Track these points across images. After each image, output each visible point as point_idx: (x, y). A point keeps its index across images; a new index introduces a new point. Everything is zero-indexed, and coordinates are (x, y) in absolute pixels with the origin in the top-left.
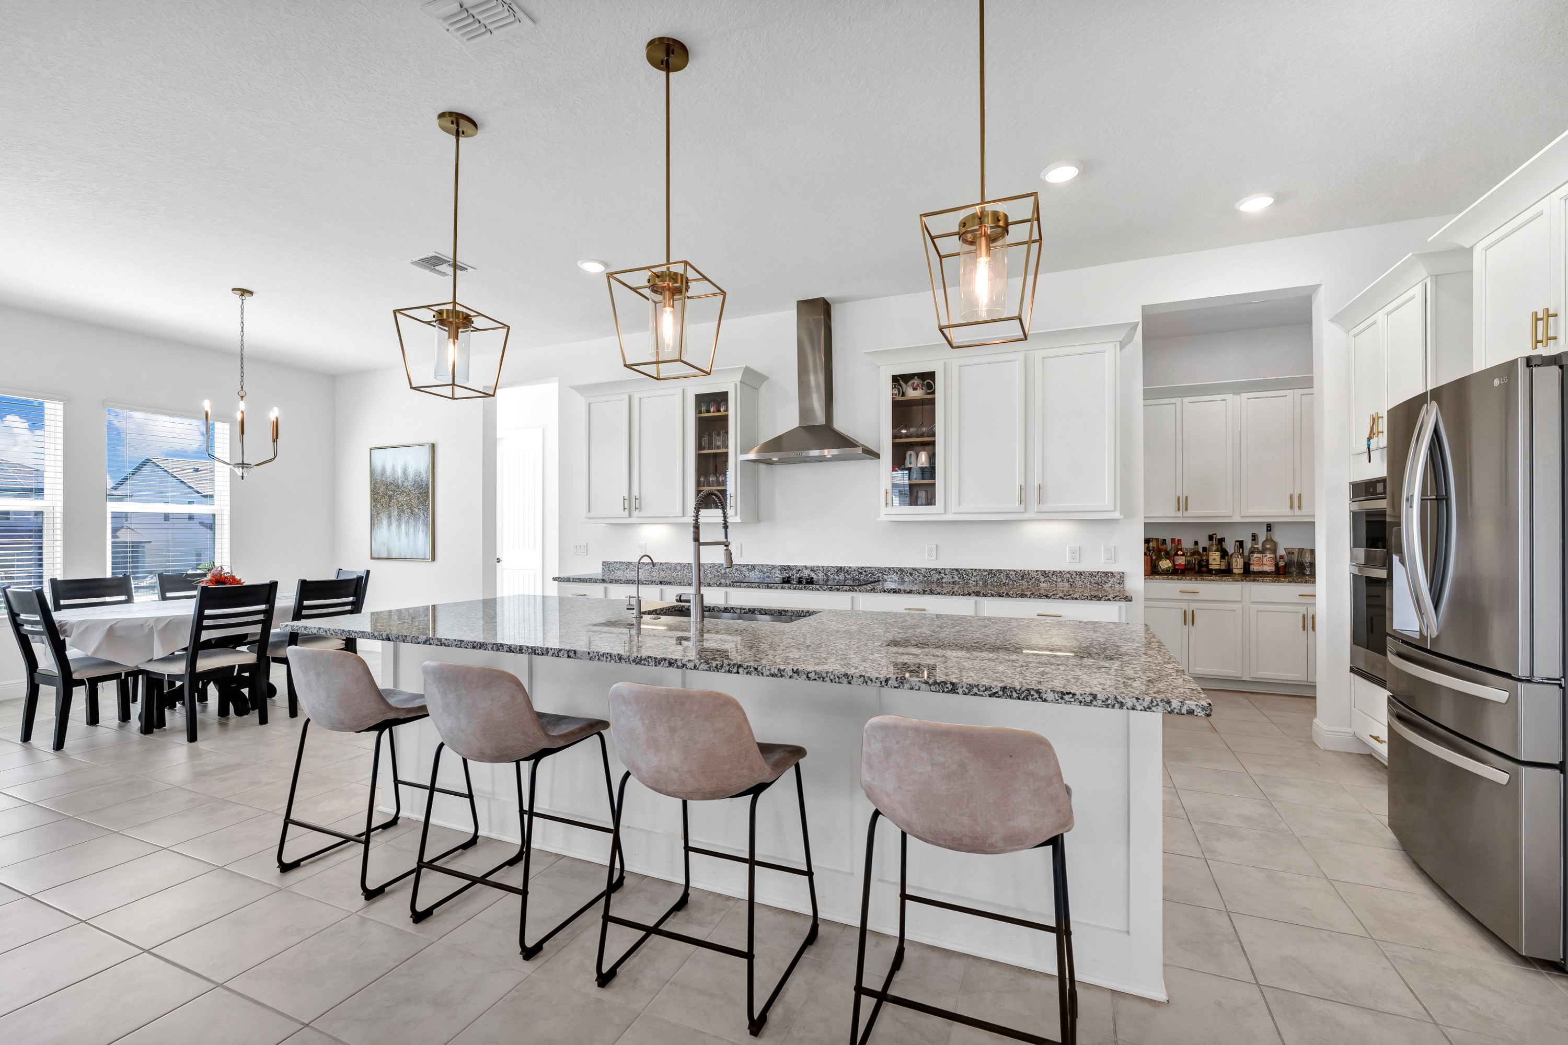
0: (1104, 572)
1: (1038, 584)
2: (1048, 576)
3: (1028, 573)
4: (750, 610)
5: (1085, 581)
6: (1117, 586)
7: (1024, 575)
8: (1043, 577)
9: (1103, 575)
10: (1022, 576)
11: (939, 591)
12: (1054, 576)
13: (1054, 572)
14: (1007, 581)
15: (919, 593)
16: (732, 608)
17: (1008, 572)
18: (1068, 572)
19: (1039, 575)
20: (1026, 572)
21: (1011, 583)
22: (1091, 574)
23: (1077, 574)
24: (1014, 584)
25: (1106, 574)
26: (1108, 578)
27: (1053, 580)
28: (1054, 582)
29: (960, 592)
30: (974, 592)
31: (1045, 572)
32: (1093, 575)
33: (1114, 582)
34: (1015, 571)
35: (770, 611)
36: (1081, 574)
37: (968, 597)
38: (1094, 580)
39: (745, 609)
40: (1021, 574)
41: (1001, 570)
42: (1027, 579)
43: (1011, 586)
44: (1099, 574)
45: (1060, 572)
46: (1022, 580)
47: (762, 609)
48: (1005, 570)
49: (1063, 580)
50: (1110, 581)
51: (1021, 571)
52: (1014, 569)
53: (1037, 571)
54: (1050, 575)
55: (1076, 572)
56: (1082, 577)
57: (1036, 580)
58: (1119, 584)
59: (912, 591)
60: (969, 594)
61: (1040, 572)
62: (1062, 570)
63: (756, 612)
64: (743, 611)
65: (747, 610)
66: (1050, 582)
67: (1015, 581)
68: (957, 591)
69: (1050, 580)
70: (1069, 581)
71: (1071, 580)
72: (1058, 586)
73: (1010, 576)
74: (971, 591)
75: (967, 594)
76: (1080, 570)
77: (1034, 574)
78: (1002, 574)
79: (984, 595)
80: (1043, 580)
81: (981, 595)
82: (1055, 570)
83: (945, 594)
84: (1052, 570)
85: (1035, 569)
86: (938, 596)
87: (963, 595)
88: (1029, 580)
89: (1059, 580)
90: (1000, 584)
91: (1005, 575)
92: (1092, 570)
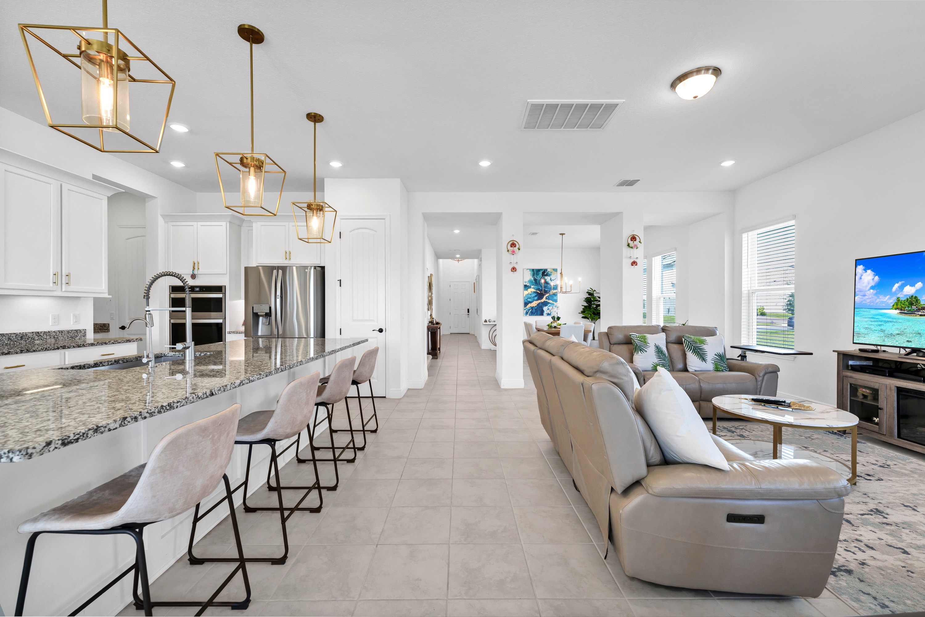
0: (76, 330)
1: (33, 342)
2: (41, 336)
3: (26, 334)
4: (115, 361)
5: (65, 337)
6: (83, 338)
7: (23, 336)
8: (37, 336)
9: (75, 332)
10: (21, 337)
11: (35, 349)
12: (45, 335)
13: (45, 332)
14: (9, 342)
15: (17, 353)
16: (101, 363)
17: (10, 335)
18: (54, 332)
19: (34, 335)
20: (24, 334)
21: (12, 343)
22: (68, 332)
23: (59, 333)
24: (15, 344)
25: (76, 331)
26: (78, 333)
27: (44, 338)
28: (45, 339)
29: (51, 347)
30: (61, 347)
31: (38, 332)
32: (69, 332)
33: (81, 335)
34: (15, 334)
35: (130, 359)
36: (61, 332)
37: (57, 351)
38: (70, 335)
39: (111, 361)
40: (20, 336)
41: (3, 334)
42: (25, 339)
43: (12, 346)
44: (73, 331)
45: (49, 332)
46: (21, 340)
47: (125, 359)
48: (7, 334)
49: (51, 337)
50: (79, 335)
51: (20, 333)
52: (14, 332)
53: (32, 332)
54: (42, 335)
55: (59, 331)
56: (63, 334)
57: (31, 339)
58: (84, 336)
59: (10, 352)
60: (58, 348)
61: (34, 333)
62: (50, 330)
63: (120, 362)
64: (110, 363)
65: (114, 362)
66: (41, 339)
67: (16, 341)
68: (49, 347)
69: (42, 338)
70: (54, 338)
71: (56, 337)
72: (48, 341)
73: (11, 338)
74: (59, 346)
75: (57, 348)
76: (61, 330)
77: (30, 335)
78: (4, 337)
79: (69, 348)
80: (37, 338)
81: (67, 347)
82: (45, 331)
83: (39, 351)
84: (43, 331)
85: (31, 331)
86: (34, 353)
87: (54, 350)
88: (26, 340)
89: (48, 337)
90: (3, 345)
91: (7, 338)
92: (68, 329)
